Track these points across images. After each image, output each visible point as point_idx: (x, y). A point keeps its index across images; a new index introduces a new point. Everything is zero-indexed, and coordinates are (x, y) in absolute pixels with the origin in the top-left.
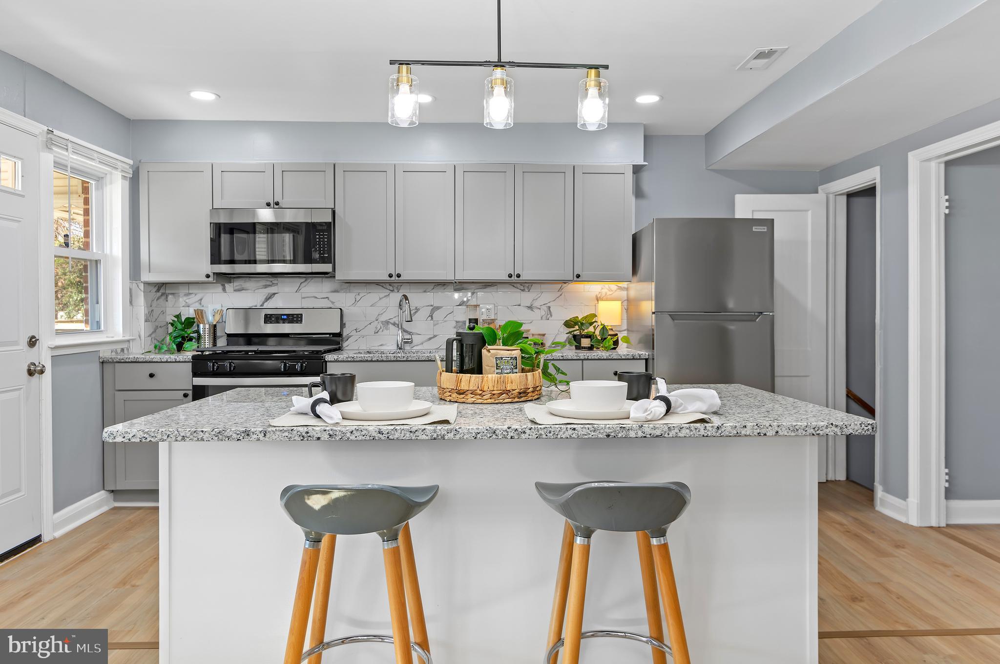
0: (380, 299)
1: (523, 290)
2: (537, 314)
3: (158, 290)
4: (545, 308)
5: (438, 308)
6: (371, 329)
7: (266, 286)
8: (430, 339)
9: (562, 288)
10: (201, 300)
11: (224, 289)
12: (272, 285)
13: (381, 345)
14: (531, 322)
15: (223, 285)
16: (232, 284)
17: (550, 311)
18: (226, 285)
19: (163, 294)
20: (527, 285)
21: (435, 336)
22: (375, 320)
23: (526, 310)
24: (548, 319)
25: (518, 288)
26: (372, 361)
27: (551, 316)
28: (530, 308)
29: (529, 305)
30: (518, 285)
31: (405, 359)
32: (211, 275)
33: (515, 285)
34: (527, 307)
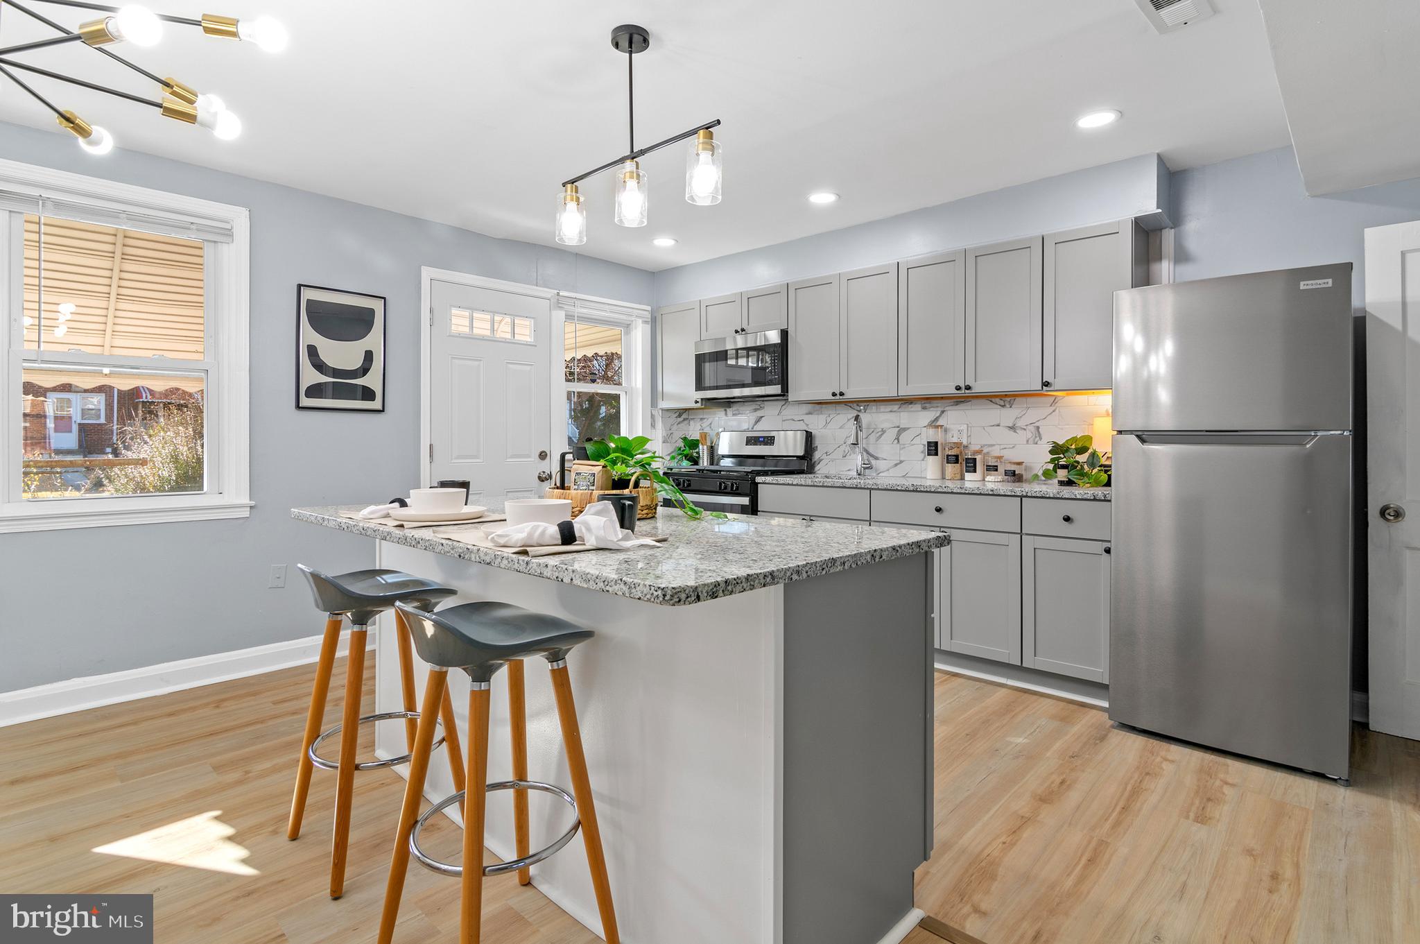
0: (848, 420)
1: (1003, 406)
2: (1021, 437)
3: (680, 416)
4: (1031, 428)
5: (905, 429)
6: (839, 453)
7: (756, 410)
8: (896, 465)
9: (1056, 401)
10: (711, 424)
11: (726, 414)
12: (761, 408)
13: (849, 470)
14: (1013, 447)
15: (726, 410)
16: (731, 409)
17: (1039, 432)
18: (728, 410)
19: (684, 420)
20: (1008, 399)
21: (901, 462)
22: (843, 443)
23: (1007, 431)
24: (1037, 444)
25: (997, 404)
26: (792, 485)
27: (1041, 439)
28: (1013, 428)
29: (1011, 425)
30: (997, 400)
31: (821, 484)
32: (699, 400)
33: (993, 400)
34: (1009, 427)
